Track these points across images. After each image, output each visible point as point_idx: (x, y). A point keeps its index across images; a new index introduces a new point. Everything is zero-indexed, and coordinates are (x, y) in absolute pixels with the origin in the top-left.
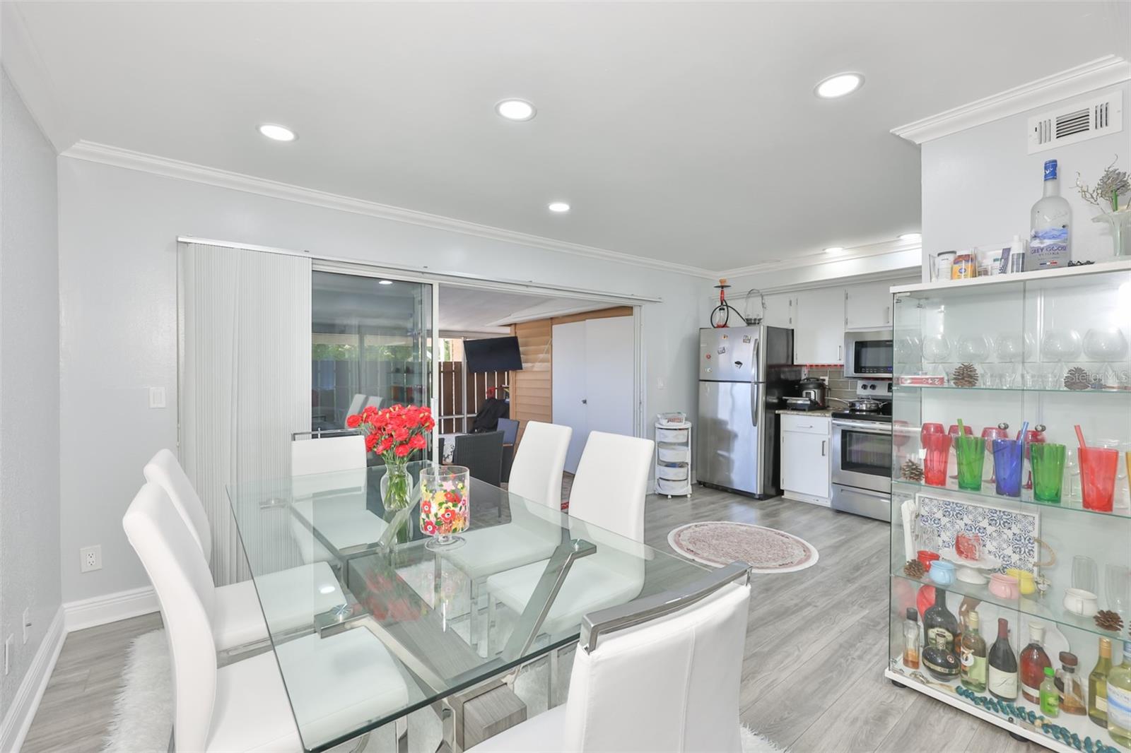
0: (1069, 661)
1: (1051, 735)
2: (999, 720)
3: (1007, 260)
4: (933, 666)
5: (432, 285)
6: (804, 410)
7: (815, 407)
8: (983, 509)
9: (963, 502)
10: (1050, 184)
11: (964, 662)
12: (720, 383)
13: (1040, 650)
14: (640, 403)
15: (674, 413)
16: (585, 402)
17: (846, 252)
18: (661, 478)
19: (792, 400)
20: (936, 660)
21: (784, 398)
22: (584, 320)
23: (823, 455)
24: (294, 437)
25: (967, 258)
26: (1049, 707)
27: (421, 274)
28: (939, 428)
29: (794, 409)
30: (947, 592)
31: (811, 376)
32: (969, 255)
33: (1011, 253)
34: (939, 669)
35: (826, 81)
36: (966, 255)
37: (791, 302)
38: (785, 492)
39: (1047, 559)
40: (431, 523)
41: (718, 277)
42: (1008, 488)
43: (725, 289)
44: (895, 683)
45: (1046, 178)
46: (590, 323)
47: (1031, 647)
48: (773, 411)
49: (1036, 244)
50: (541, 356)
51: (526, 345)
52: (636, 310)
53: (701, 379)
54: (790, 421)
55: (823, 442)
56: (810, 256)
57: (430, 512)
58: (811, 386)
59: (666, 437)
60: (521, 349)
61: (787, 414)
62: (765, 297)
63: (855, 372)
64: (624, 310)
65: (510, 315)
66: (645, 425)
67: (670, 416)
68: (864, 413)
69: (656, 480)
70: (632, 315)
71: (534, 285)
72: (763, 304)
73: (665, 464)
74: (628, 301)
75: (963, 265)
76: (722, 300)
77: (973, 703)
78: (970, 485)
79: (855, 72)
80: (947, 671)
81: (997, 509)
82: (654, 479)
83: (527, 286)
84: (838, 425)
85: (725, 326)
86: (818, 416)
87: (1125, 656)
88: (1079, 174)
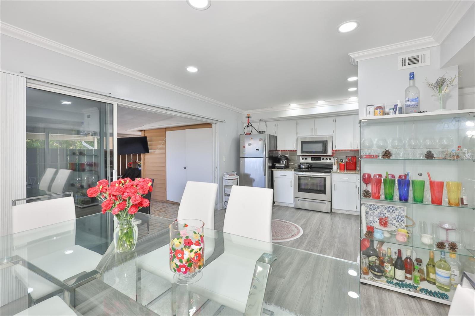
0: (419, 261)
1: (423, 293)
2: (405, 291)
3: (396, 109)
4: (375, 273)
5: (113, 104)
6: (282, 169)
7: (287, 167)
8: (385, 206)
9: (377, 204)
10: (412, 81)
11: (386, 269)
12: (246, 158)
13: (410, 259)
14: (216, 168)
15: (231, 172)
16: (185, 168)
17: (298, 106)
18: (226, 202)
19: (277, 165)
20: (376, 270)
21: (274, 164)
22: (185, 129)
23: (291, 186)
24: (14, 203)
25: (380, 108)
26: (418, 281)
27: (106, 97)
28: (369, 175)
29: (278, 168)
30: (374, 241)
31: (282, 155)
32: (381, 107)
33: (398, 106)
34: (377, 273)
35: (343, 24)
36: (380, 107)
37: (275, 125)
38: (275, 203)
39: (410, 223)
40: (184, 266)
41: (246, 113)
42: (404, 199)
43: (249, 118)
44: (362, 283)
45: (410, 79)
46: (188, 131)
47: (407, 258)
48: (271, 169)
49: (408, 103)
50: (160, 146)
51: (151, 141)
52: (213, 125)
53: (241, 156)
54: (277, 173)
55: (291, 181)
56: (285, 106)
57: (183, 258)
58: (283, 159)
59: (228, 183)
60: (149, 143)
61: (276, 170)
62: (267, 122)
63: (301, 153)
64: (208, 125)
65: (143, 126)
66: (219, 178)
67: (229, 173)
68: (304, 169)
69: (224, 203)
70: (212, 127)
71: (170, 109)
72: (266, 125)
73: (227, 195)
74: (211, 121)
75: (379, 110)
76: (249, 123)
77: (394, 286)
78: (389, 198)
79: (356, 21)
80: (381, 274)
81: (390, 206)
82: (223, 202)
83: (166, 110)
84: (297, 174)
85: (250, 134)
86: (289, 171)
87: (441, 257)
88: (426, 78)
